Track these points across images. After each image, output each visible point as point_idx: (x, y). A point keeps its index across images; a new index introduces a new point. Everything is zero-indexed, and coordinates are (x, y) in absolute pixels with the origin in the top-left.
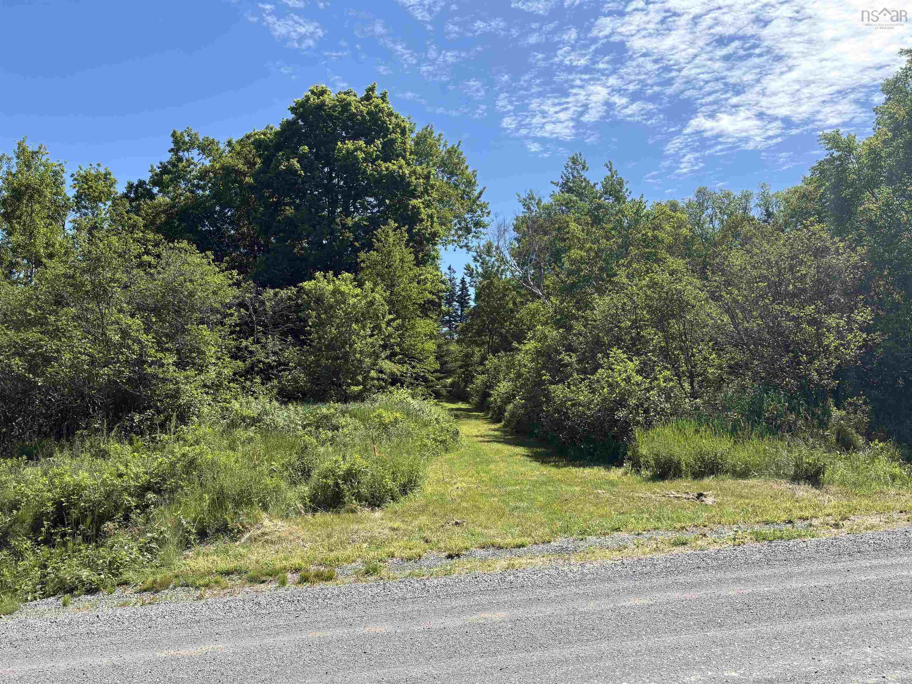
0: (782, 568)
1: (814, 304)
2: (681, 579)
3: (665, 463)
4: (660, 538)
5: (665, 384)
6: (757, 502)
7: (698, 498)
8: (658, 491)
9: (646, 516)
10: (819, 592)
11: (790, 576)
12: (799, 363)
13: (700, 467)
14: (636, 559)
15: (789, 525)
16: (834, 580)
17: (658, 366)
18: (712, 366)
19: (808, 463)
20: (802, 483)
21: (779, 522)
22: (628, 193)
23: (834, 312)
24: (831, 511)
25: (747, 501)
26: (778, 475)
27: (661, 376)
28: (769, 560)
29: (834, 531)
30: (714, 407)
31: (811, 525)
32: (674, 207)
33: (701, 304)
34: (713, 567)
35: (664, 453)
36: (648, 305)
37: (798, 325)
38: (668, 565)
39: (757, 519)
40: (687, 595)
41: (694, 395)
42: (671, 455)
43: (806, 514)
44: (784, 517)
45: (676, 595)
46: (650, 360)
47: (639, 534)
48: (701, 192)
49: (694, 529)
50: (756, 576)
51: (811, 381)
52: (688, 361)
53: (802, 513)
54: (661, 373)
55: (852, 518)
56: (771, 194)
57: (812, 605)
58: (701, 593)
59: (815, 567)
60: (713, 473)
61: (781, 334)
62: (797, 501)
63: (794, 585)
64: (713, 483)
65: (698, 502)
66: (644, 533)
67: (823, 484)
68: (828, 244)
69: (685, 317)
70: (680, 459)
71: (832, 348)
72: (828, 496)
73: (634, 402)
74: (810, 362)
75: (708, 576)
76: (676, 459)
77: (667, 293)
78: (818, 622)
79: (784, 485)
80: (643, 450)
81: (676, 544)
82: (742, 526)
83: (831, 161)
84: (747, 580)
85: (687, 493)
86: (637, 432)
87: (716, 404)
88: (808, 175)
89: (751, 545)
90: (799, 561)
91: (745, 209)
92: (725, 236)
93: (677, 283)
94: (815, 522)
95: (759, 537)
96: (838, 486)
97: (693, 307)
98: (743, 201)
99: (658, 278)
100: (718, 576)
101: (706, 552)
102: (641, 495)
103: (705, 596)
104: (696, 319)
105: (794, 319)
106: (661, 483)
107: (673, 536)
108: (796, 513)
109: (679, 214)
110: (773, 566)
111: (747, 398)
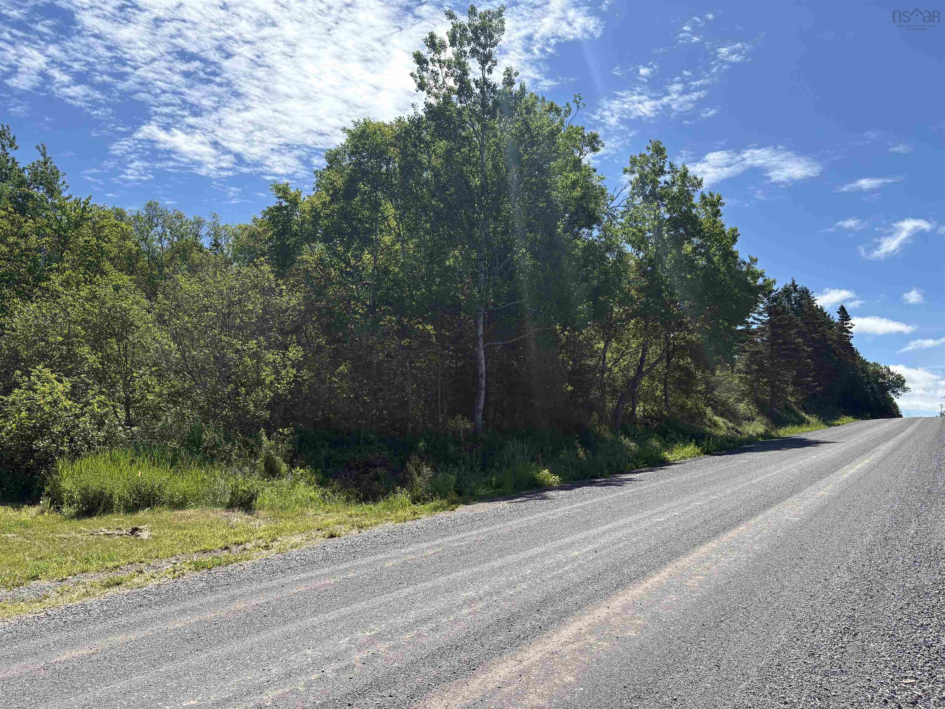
0: (224, 592)
1: (257, 339)
2: (123, 620)
3: (95, 497)
4: (88, 581)
5: (99, 410)
6: (194, 532)
7: (132, 533)
8: (85, 529)
9: (71, 558)
10: (261, 609)
11: (233, 599)
12: (238, 394)
13: (135, 500)
14: (63, 608)
15: (225, 551)
16: (272, 596)
17: (93, 390)
18: (152, 392)
19: (243, 490)
20: (236, 510)
21: (216, 549)
22: (64, 187)
23: (272, 349)
24: (261, 534)
25: (185, 532)
26: (215, 504)
27: (95, 401)
28: (212, 587)
29: (265, 552)
30: (152, 436)
31: (245, 549)
32: (120, 215)
33: (148, 327)
34: (156, 603)
35: (94, 485)
36: (84, 320)
37: (241, 357)
38: (105, 608)
39: (195, 549)
40: (132, 637)
41: (130, 423)
42: (103, 488)
43: (239, 539)
44: (221, 544)
45: (120, 638)
46: (83, 381)
47: (62, 580)
48: (151, 206)
49: (129, 566)
50: (201, 605)
51: (248, 412)
52: (126, 385)
53: (237, 539)
54: (95, 398)
55: (280, 539)
56: (221, 225)
57: (257, 622)
58: (148, 631)
59: (255, 586)
60: (149, 506)
61: (225, 365)
62: (232, 528)
63: (238, 607)
64: (149, 517)
65: (132, 537)
66: (69, 577)
67: (255, 509)
68: (273, 285)
69: (127, 339)
70: (113, 493)
71: (267, 382)
72: (259, 520)
73: (59, 429)
74: (248, 393)
75: (150, 613)
76: (107, 492)
77: (109, 310)
78: (265, 636)
79: (220, 513)
80: (67, 485)
81: (108, 586)
82: (181, 558)
83: (280, 209)
84: (193, 609)
85: (120, 529)
86: (61, 464)
87: (154, 433)
88: (260, 217)
89: (191, 576)
90: (240, 584)
91: (197, 236)
92: (172, 258)
93: (122, 300)
94: (249, 546)
95: (198, 567)
96: (268, 510)
97: (138, 328)
98: (195, 226)
99: (100, 292)
100: (163, 611)
101: (145, 589)
102: (63, 535)
103: (151, 633)
104: (140, 342)
105: (237, 351)
106: (88, 520)
107: (105, 577)
108: (232, 539)
109: (123, 225)
110: (216, 592)
111: (187, 428)
